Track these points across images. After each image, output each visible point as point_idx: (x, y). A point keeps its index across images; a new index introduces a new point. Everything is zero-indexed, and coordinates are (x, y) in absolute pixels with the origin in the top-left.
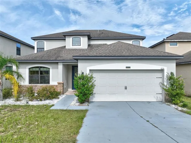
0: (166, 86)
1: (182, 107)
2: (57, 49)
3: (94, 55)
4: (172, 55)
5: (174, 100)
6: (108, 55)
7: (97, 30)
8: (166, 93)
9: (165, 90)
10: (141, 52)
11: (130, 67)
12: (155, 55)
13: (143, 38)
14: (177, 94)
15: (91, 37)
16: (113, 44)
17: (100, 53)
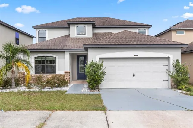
0: (172, 73)
1: (186, 91)
2: (61, 38)
3: (103, 44)
4: (177, 44)
5: (179, 86)
6: (117, 43)
7: (101, 18)
8: (172, 79)
9: (171, 76)
10: (148, 40)
11: (138, 55)
12: (162, 44)
13: (149, 27)
14: (182, 80)
15: (95, 26)
16: (119, 33)
17: (109, 42)
